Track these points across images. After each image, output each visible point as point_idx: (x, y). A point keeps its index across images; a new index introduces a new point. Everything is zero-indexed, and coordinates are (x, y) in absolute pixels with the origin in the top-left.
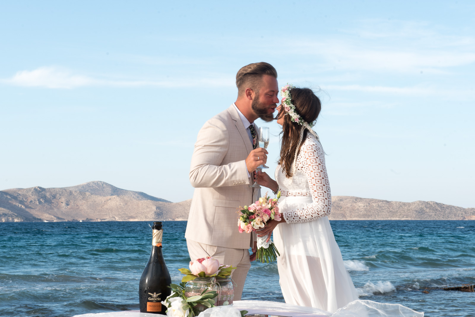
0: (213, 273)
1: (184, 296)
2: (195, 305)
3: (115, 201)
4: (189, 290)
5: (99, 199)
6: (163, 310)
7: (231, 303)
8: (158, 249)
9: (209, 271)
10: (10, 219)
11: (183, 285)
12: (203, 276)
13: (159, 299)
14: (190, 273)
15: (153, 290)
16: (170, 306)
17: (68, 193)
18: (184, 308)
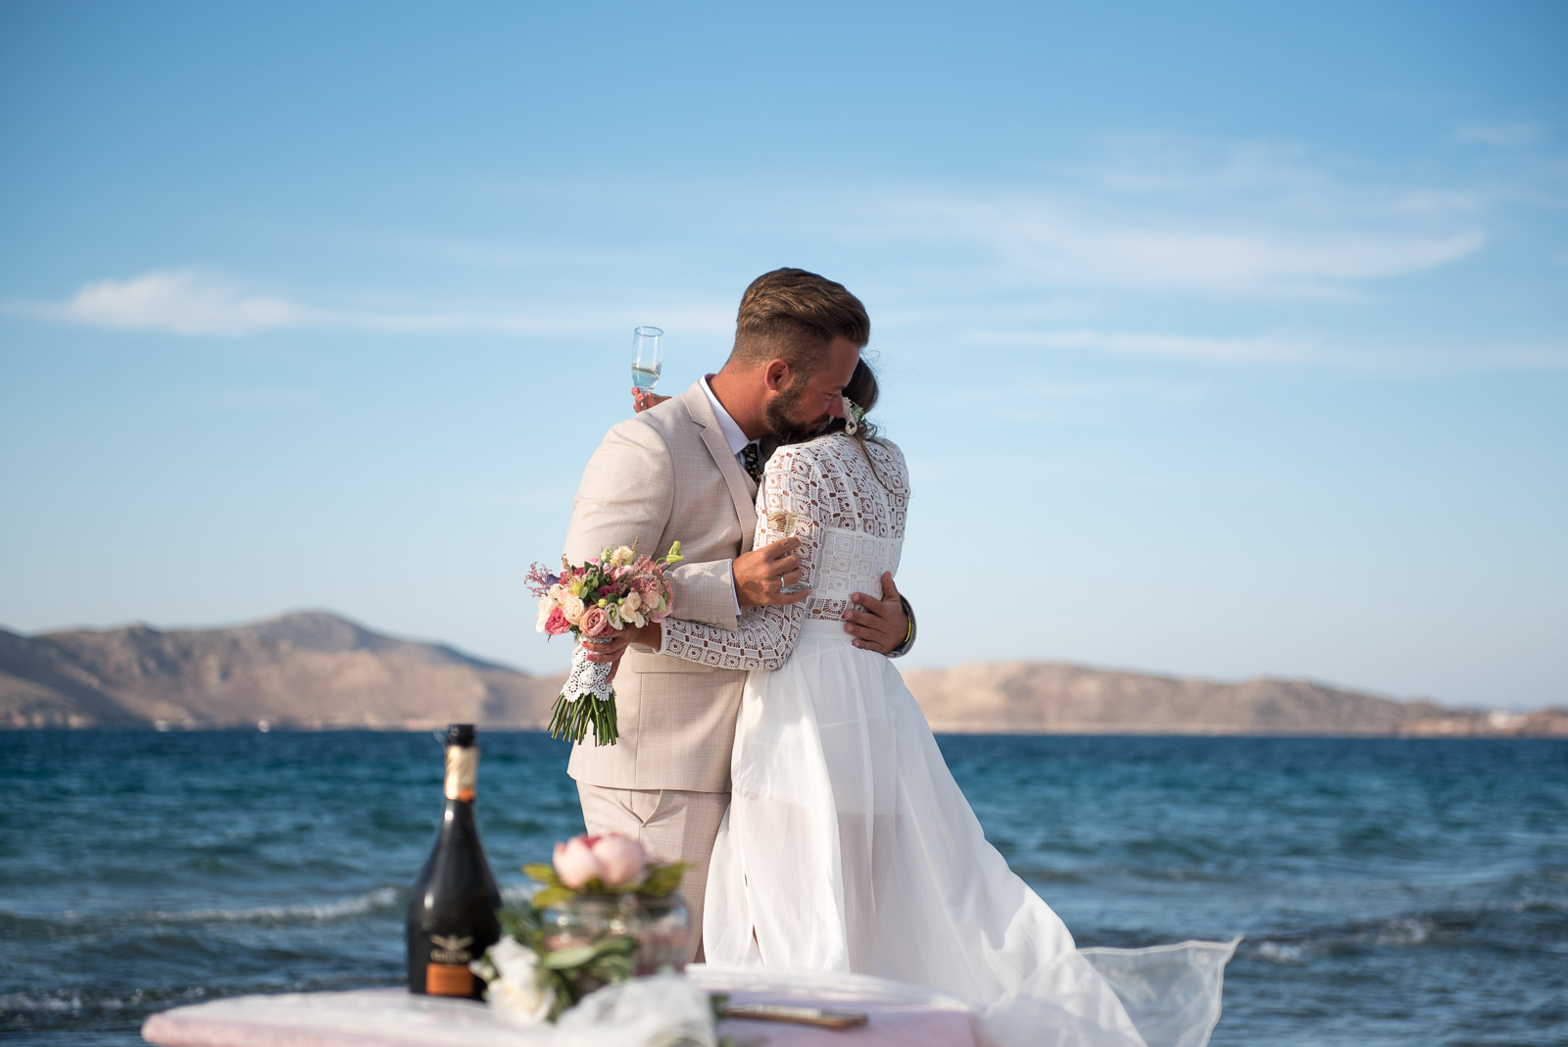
0: (626, 878)
1: (542, 948)
2: (573, 975)
3: (363, 669)
4: (556, 930)
5: (319, 662)
6: (477, 991)
7: (680, 969)
8: (463, 808)
9: (615, 874)
10: (58, 719)
11: (537, 915)
12: (598, 891)
13: (465, 956)
14: (556, 880)
15: (446, 929)
16: (497, 975)
17: (227, 643)
18: (541, 986)
